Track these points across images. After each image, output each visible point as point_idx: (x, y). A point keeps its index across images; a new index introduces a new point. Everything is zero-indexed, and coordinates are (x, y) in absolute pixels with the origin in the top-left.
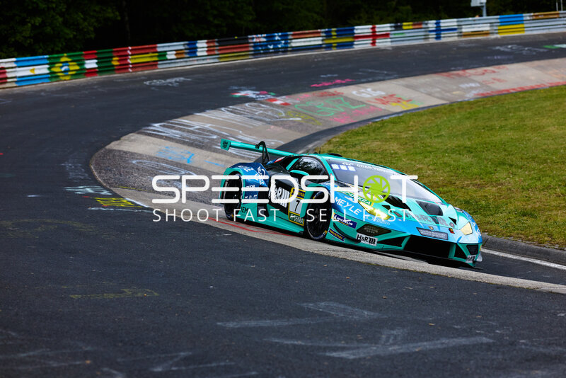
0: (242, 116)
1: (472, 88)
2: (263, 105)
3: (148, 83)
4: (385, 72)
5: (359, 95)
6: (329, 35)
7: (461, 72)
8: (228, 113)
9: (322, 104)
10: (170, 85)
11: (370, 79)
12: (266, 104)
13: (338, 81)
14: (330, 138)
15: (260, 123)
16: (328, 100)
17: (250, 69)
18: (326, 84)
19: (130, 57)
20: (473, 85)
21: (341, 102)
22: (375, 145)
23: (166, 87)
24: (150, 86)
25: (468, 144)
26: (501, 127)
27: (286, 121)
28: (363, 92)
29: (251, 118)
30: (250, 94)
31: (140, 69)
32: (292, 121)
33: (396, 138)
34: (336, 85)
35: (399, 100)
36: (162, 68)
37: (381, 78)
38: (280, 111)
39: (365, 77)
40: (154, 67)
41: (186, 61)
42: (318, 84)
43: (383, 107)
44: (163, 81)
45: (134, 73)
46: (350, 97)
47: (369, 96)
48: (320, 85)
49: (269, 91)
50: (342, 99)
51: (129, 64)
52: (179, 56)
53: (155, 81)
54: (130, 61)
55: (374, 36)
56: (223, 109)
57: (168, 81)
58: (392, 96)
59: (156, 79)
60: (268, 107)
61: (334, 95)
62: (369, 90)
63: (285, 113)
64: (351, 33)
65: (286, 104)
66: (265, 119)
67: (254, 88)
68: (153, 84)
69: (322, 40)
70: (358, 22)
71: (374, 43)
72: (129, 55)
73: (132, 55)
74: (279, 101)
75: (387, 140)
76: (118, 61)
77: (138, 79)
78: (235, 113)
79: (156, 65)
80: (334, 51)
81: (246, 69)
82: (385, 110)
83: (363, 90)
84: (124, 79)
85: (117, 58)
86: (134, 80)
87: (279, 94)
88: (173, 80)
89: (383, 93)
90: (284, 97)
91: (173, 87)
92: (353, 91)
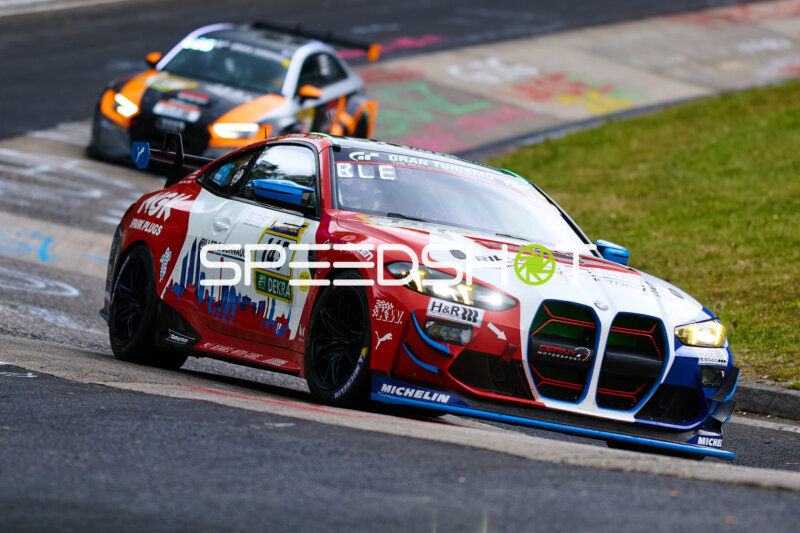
1: (770, 54)
4: (529, 16)
7: (735, 12)
11: (491, 35)
13: (405, 42)
16: (387, 93)
20: (772, 44)
21: (419, 96)
28: (477, 70)
34: (401, 53)
35: (578, 89)
37: (520, 30)
39: (475, 31)
43: (536, 107)
46: (445, 81)
47: (492, 80)
50: (423, 88)
58: (557, 78)
61: (398, 77)
81: (142, 18)
82: (545, 115)
83: (476, 64)
89: (532, 72)
92: (449, 67)
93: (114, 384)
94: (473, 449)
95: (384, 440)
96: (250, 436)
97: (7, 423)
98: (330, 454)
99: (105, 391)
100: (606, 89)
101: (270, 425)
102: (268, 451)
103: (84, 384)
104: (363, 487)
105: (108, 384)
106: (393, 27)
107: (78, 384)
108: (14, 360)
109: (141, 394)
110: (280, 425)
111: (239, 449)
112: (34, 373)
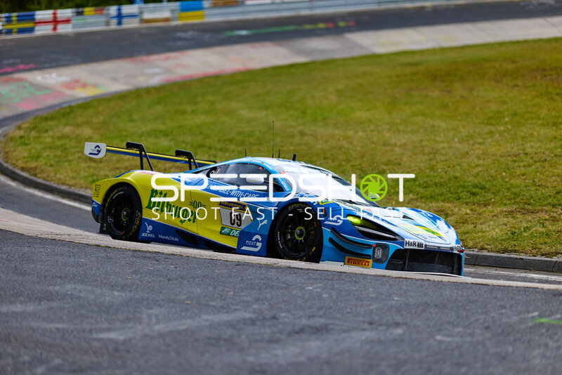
1: (156, 74)
4: (69, 57)
5: (43, 81)
6: (9, 20)
7: (145, 58)
9: (7, 90)
11: (54, 64)
13: (22, 67)
14: (18, 123)
16: (13, 86)
18: (10, 70)
20: (157, 70)
21: (25, 88)
22: (67, 130)
25: (162, 127)
26: (193, 111)
28: (48, 78)
33: (88, 123)
34: (20, 71)
35: (84, 86)
37: (66, 63)
39: (48, 63)
43: (69, 92)
46: (35, 82)
47: (53, 82)
48: (3, 71)
50: (27, 85)
55: (55, 22)
58: (77, 81)
61: (18, 80)
62: (54, 75)
64: (31, 18)
69: (3, 25)
70: (38, 7)
71: (55, 29)
75: (78, 125)
80: (15, 36)
82: (71, 96)
83: (48, 76)
89: (68, 79)
92: (38, 77)
100: (95, 86)
106: (18, 61)
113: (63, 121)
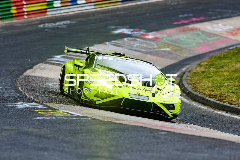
0: (123, 48)
2: (138, 40)
3: (41, 26)
4: (230, 11)
5: (212, 29)
8: (112, 46)
9: (185, 37)
10: (60, 27)
11: (219, 17)
12: (141, 38)
13: (194, 19)
14: (197, 62)
15: (139, 53)
16: (189, 34)
17: (121, 13)
18: (185, 22)
19: (25, 6)
21: (199, 35)
23: (57, 28)
24: (44, 28)
27: (159, 51)
28: (215, 27)
29: (131, 49)
30: (126, 31)
31: (33, 16)
32: (163, 51)
34: (193, 22)
36: (50, 14)
37: (228, 15)
38: (152, 43)
39: (214, 16)
40: (44, 14)
41: (69, 9)
42: (178, 22)
43: (233, 38)
44: (53, 24)
45: (29, 19)
46: (206, 31)
47: (220, 30)
48: (180, 23)
49: (140, 29)
50: (200, 33)
51: (24, 12)
52: (64, 4)
53: (47, 24)
54: (25, 10)
56: (107, 43)
57: (58, 24)
58: (239, 29)
59: (48, 23)
60: (142, 40)
61: (192, 29)
62: (220, 25)
63: (157, 45)
65: (157, 38)
66: (141, 50)
67: (128, 27)
68: (46, 27)
72: (23, 5)
73: (26, 5)
74: (150, 36)
76: (16, 9)
77: (33, 23)
78: (117, 46)
79: (46, 12)
81: (118, 13)
82: (235, 40)
83: (215, 25)
84: (22, 23)
85: (15, 8)
86: (30, 24)
87: (150, 30)
88: (62, 23)
89: (232, 27)
90: (154, 33)
91: (62, 28)
92: (207, 27)
93: (114, 121)
94: (219, 140)
95: (193, 137)
96: (154, 136)
97: (84, 133)
98: (178, 141)
99: (111, 124)
101: (160, 133)
102: (160, 141)
103: (105, 121)
104: (188, 151)
105: (112, 121)
106: (191, 15)
107: (103, 121)
108: (85, 114)
109: (122, 124)
110: (163, 133)
111: (151, 140)
112: (91, 118)
113: (234, 58)
